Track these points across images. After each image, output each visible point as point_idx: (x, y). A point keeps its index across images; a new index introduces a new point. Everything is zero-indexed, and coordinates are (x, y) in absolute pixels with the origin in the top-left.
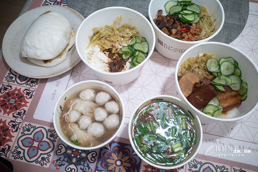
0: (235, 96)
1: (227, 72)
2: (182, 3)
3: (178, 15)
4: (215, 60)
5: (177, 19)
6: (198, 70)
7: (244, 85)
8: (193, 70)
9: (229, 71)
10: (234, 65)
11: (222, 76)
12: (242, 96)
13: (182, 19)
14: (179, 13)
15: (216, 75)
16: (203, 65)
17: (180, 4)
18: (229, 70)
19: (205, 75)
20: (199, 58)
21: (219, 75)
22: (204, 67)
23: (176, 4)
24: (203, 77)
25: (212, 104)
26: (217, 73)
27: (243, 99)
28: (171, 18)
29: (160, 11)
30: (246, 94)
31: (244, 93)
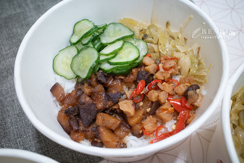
2: (85, 41)
3: (100, 69)
5: (105, 76)
13: (117, 69)
14: (99, 62)
17: (83, 45)
23: (73, 51)
28: (90, 85)
29: (55, 89)
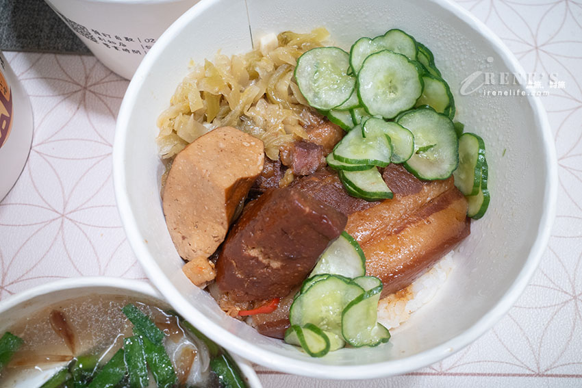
0: (439, 205)
1: (394, 100)
4: (335, 52)
6: (263, 112)
7: (472, 146)
8: (242, 114)
9: (399, 93)
10: (416, 61)
11: (371, 122)
12: (467, 197)
15: (345, 119)
16: (284, 86)
18: (399, 87)
19: (299, 132)
20: (264, 54)
21: (358, 117)
22: (291, 93)
24: (289, 138)
25: (333, 270)
26: (351, 110)
27: (474, 209)
30: (485, 187)
31: (476, 185)
